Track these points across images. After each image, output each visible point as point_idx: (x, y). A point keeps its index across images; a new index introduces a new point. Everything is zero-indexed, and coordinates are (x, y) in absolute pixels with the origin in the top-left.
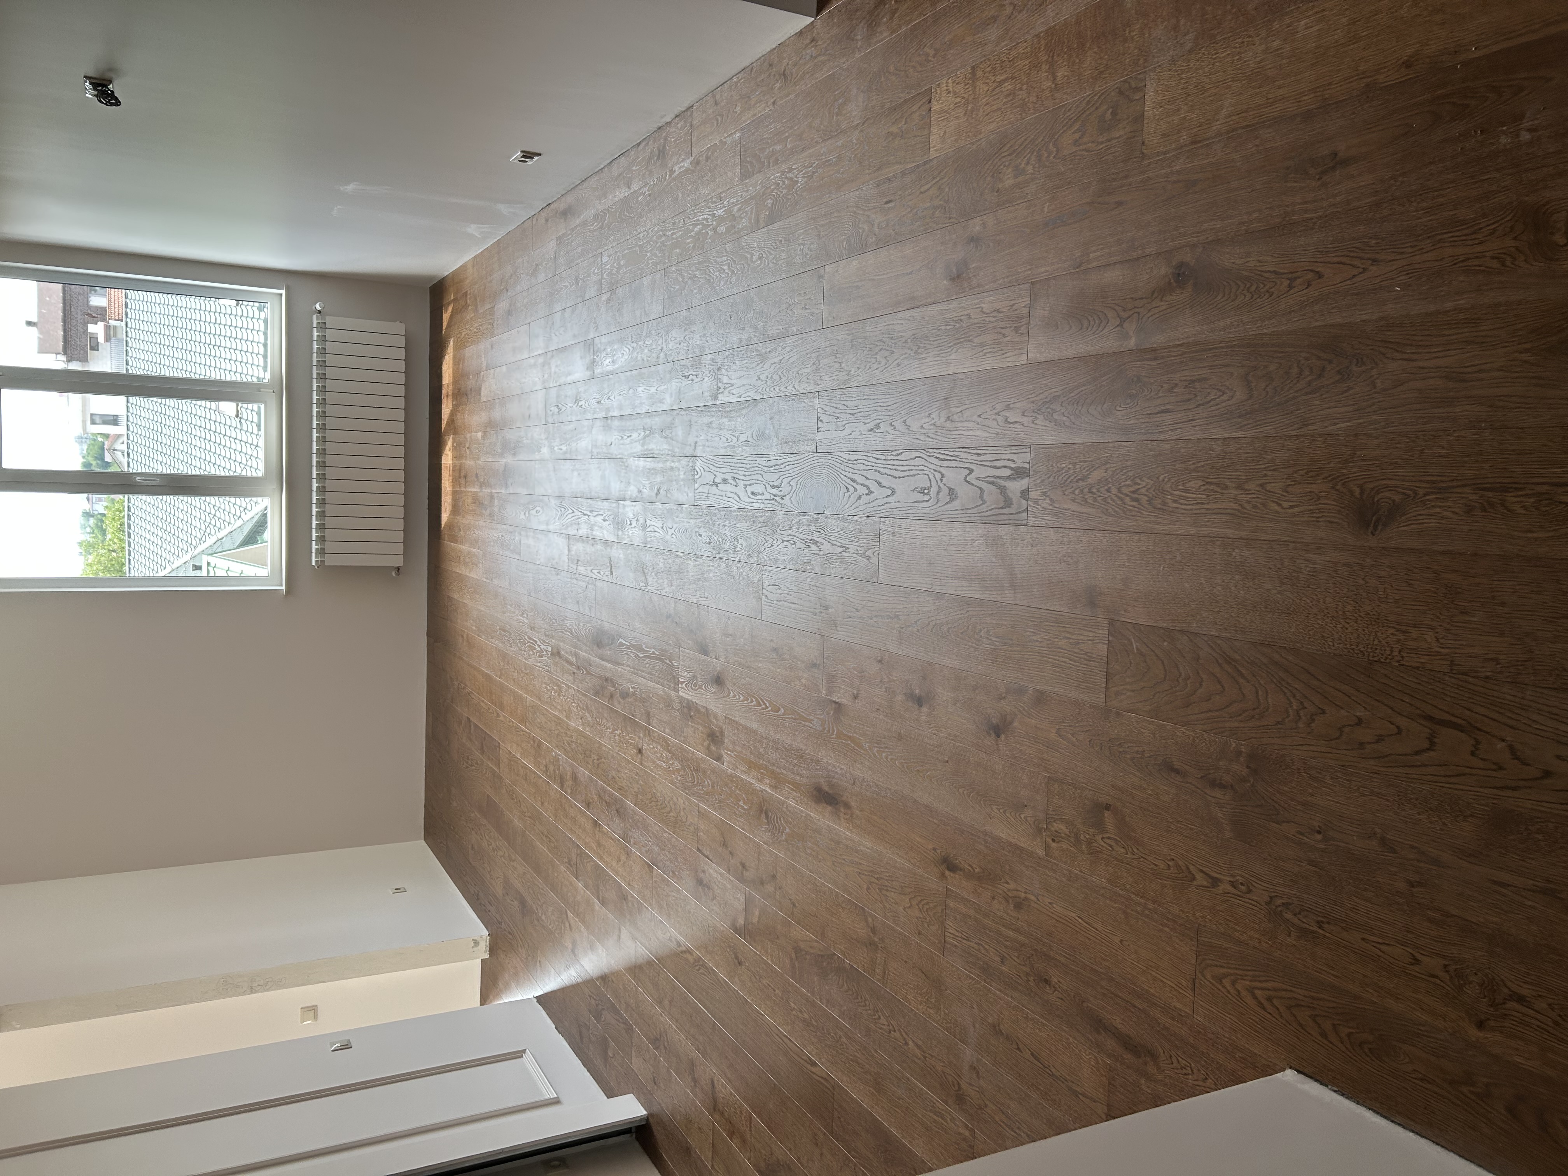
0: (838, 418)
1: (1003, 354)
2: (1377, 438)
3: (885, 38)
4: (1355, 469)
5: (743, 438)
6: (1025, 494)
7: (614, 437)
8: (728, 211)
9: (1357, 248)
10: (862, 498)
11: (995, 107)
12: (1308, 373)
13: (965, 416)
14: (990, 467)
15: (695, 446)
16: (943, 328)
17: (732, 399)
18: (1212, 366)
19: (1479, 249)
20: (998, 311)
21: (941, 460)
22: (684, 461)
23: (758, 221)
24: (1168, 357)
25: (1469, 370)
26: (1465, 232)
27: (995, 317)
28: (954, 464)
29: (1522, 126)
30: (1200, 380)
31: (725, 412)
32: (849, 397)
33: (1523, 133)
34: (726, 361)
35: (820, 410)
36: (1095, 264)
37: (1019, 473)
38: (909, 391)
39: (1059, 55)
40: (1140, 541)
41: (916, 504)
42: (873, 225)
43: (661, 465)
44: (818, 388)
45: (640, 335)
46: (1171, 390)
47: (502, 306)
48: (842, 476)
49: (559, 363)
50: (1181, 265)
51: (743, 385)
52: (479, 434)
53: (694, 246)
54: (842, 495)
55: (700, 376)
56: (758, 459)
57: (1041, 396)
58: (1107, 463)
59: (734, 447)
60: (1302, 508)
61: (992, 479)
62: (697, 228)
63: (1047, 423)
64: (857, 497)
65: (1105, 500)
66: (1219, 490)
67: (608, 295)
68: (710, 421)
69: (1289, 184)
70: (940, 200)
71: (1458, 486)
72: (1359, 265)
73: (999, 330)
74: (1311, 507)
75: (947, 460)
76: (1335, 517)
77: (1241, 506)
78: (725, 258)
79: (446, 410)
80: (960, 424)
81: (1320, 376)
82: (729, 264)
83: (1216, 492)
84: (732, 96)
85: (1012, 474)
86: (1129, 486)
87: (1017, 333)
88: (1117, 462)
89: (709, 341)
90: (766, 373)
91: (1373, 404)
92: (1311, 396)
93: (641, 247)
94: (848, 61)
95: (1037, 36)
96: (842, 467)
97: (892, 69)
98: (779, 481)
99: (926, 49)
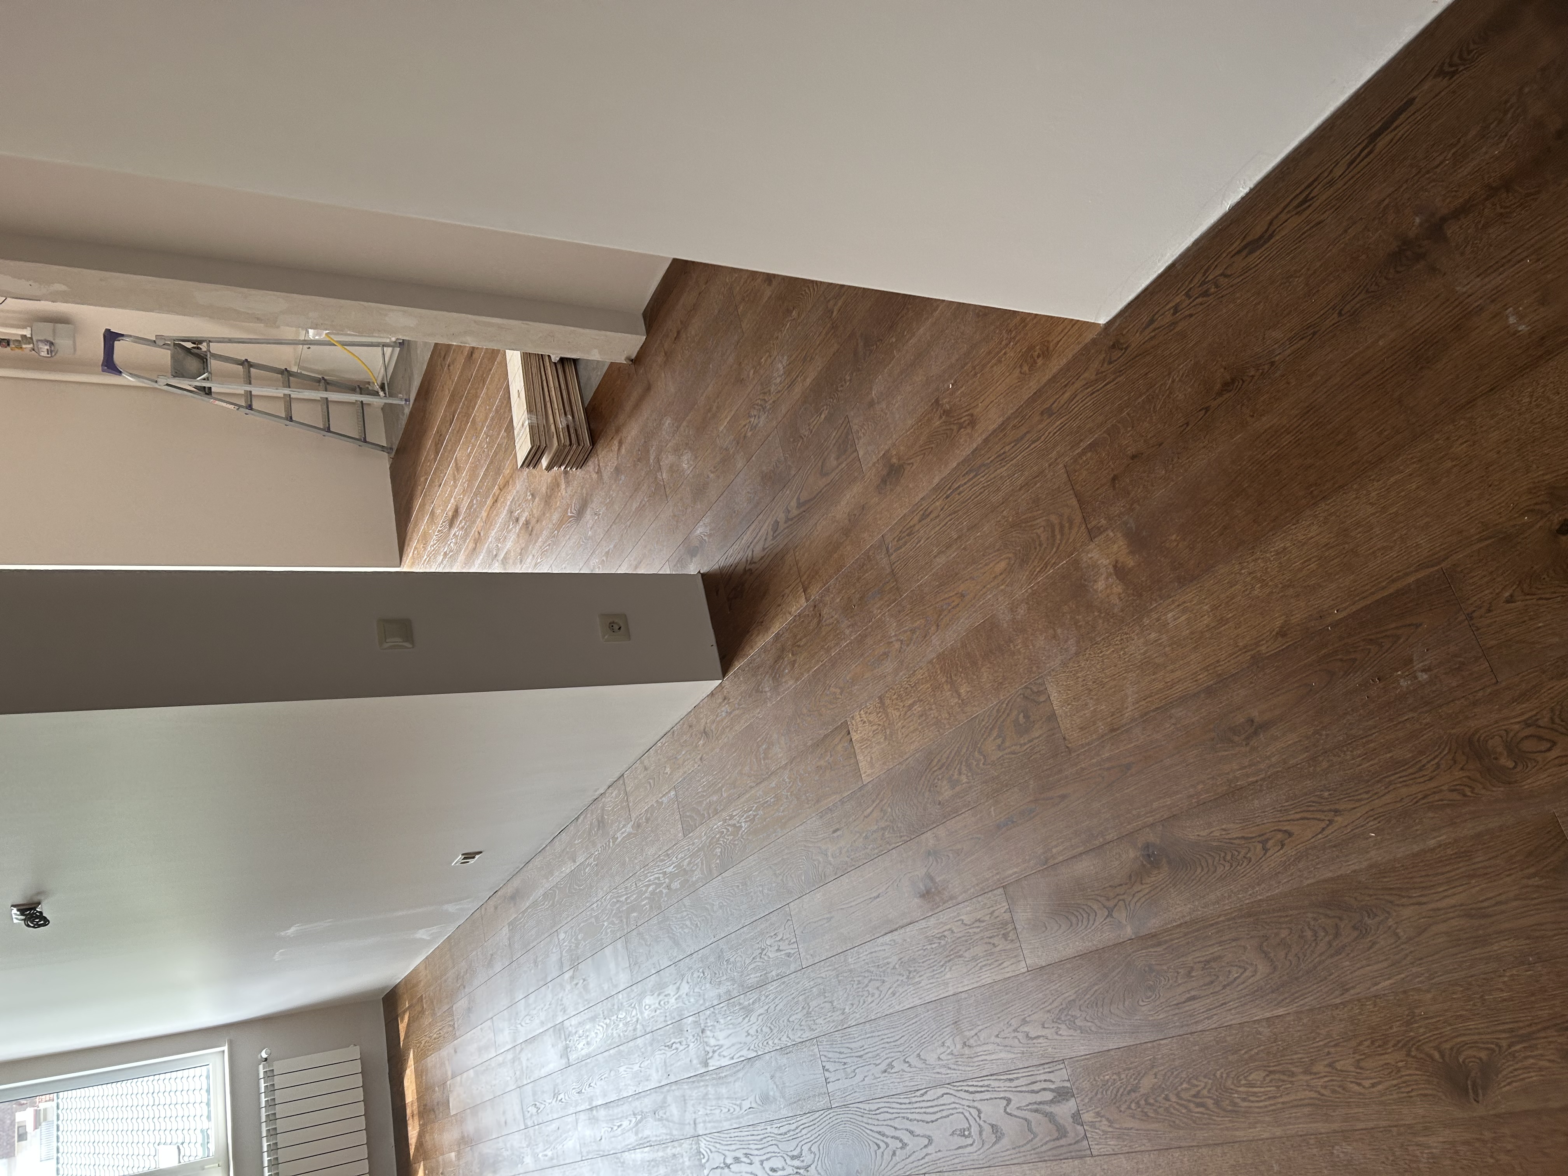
0: (845, 1064)
1: (1000, 965)
2: (1428, 991)
3: (791, 686)
4: (1422, 1030)
5: (746, 1105)
6: (1076, 1117)
7: (603, 1130)
8: (679, 866)
9: (1314, 802)
10: (897, 1153)
11: (912, 728)
12: (1323, 934)
13: (982, 1039)
14: (1028, 1092)
15: (695, 1124)
16: (929, 947)
17: (725, 1062)
18: (1220, 942)
19: (1432, 784)
20: (979, 920)
21: (972, 1093)
22: (686, 1145)
23: (710, 871)
24: (1172, 940)
25: (1486, 904)
26: (1411, 771)
27: (979, 927)
28: (987, 1096)
29: (1415, 668)
30: (1215, 959)
31: (720, 1078)
32: (851, 1038)
33: (1419, 674)
34: (708, 1021)
35: (823, 1058)
36: (1061, 858)
37: (1062, 1095)
38: (914, 1021)
39: (956, 675)
40: (1224, 1154)
41: (960, 1151)
42: (826, 855)
43: (661, 1154)
44: (815, 1034)
45: (611, 1010)
46: (1189, 974)
47: (461, 1004)
48: (868, 1132)
49: (530, 1055)
50: (1147, 846)
51: (733, 1045)
52: (453, 1154)
53: (651, 907)
54: (873, 1154)
55: (684, 1043)
56: (769, 1127)
57: (1055, 1004)
58: (1153, 1067)
59: (738, 1118)
60: (1387, 1084)
61: (1035, 1106)
62: (651, 889)
63: (1071, 1032)
64: (891, 1153)
65: (1167, 1110)
66: (1285, 1078)
67: (571, 973)
68: (705, 1091)
69: (1220, 754)
70: (886, 820)
71: (1539, 1031)
72: (1323, 818)
73: (987, 940)
74: (1395, 1082)
75: (978, 1092)
76: (1426, 1089)
77: (1319, 1093)
78: (685, 914)
79: (413, 1133)
80: (979, 1049)
81: (1337, 935)
82: (690, 919)
83: (1284, 1081)
84: (659, 760)
85: (1055, 1097)
86: (1186, 1089)
87: (1006, 940)
88: (1163, 1064)
89: (687, 1002)
90: (755, 1027)
91: (1407, 955)
92: (1337, 958)
93: (597, 918)
94: (761, 710)
95: (931, 662)
96: (865, 1120)
97: (805, 711)
98: (799, 1149)
99: (831, 689)
